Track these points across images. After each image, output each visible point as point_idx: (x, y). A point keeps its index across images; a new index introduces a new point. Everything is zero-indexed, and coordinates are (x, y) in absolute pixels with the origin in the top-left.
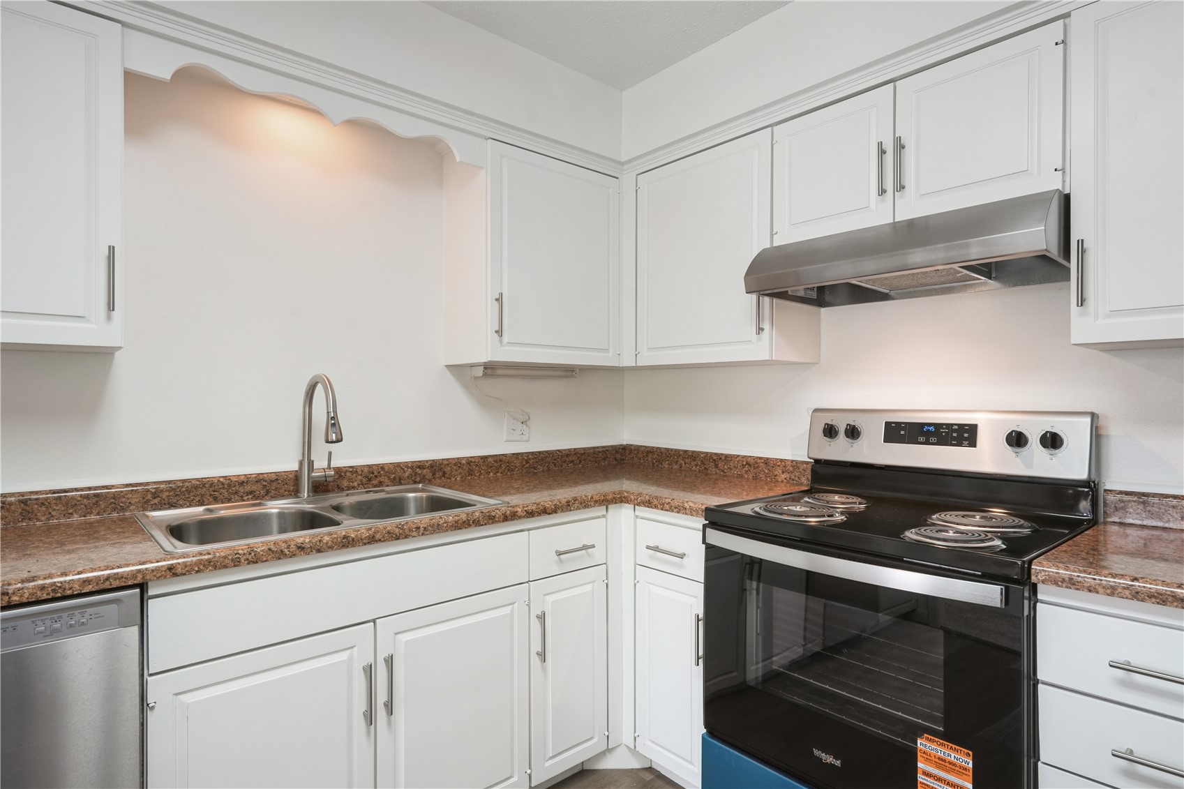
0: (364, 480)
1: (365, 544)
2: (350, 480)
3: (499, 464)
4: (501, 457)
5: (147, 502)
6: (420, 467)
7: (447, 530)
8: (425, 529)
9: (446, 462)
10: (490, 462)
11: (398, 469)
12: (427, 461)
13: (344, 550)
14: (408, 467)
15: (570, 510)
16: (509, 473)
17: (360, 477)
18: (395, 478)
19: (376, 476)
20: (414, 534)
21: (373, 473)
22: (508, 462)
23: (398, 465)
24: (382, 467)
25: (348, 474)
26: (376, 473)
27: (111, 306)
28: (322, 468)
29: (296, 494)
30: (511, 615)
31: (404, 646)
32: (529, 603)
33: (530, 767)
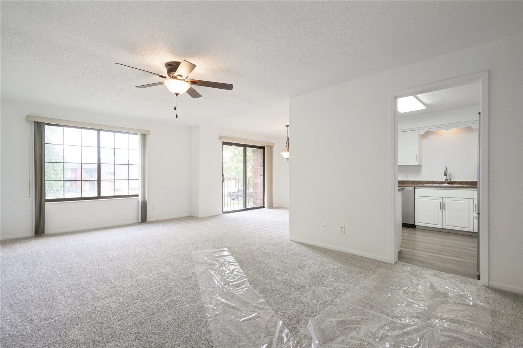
0: (460, 183)
1: (440, 187)
2: (457, 183)
7: (454, 188)
8: (450, 187)
12: (475, 181)
13: (437, 188)
20: (448, 187)
23: (468, 181)
27: (417, 160)
28: (449, 181)
29: (445, 184)
30: (469, 203)
31: (447, 202)
32: (474, 202)
33: (474, 228)
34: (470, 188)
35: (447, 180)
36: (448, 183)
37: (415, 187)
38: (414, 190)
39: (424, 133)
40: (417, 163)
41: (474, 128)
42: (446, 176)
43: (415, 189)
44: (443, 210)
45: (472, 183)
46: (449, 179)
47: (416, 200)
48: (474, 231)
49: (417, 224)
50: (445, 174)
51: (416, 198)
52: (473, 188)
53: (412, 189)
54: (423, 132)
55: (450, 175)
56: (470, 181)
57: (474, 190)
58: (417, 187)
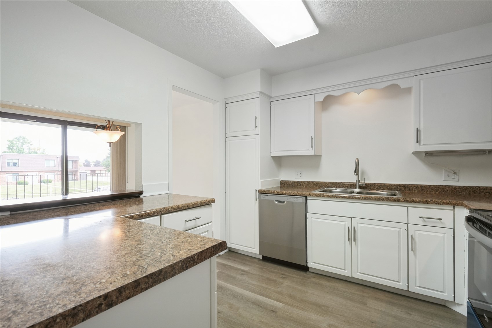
0: (378, 188)
1: (348, 198)
2: (374, 187)
3: (438, 188)
4: (439, 186)
5: (326, 186)
6: (399, 186)
7: (372, 200)
8: (365, 198)
9: (410, 185)
10: (433, 187)
11: (391, 186)
12: (402, 184)
13: (342, 199)
14: (394, 186)
15: (428, 204)
16: (443, 193)
17: (377, 187)
18: (389, 188)
19: (382, 187)
20: (361, 199)
21: (381, 186)
22: (443, 189)
23: (391, 184)
24: (385, 184)
25: (373, 185)
26: (382, 186)
27: (312, 147)
28: (362, 183)
29: (356, 188)
30: (399, 232)
31: (360, 227)
32: (408, 230)
33: (408, 284)
34: (401, 201)
35: (359, 181)
36: (360, 187)
37: (306, 197)
38: (304, 202)
39: (322, 100)
40: (311, 152)
41: (402, 87)
42: (358, 175)
43: (306, 199)
44: (353, 242)
45: (397, 188)
46: (362, 180)
47: (308, 220)
48: (408, 287)
49: (310, 265)
50: (355, 171)
51: (308, 216)
52: (406, 201)
53: (302, 200)
54: (320, 98)
55: (363, 173)
56: (394, 185)
57: (408, 207)
58: (310, 195)
